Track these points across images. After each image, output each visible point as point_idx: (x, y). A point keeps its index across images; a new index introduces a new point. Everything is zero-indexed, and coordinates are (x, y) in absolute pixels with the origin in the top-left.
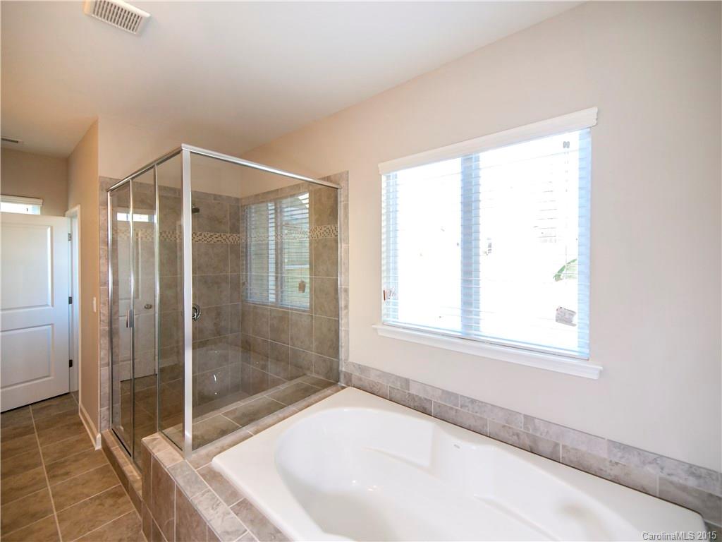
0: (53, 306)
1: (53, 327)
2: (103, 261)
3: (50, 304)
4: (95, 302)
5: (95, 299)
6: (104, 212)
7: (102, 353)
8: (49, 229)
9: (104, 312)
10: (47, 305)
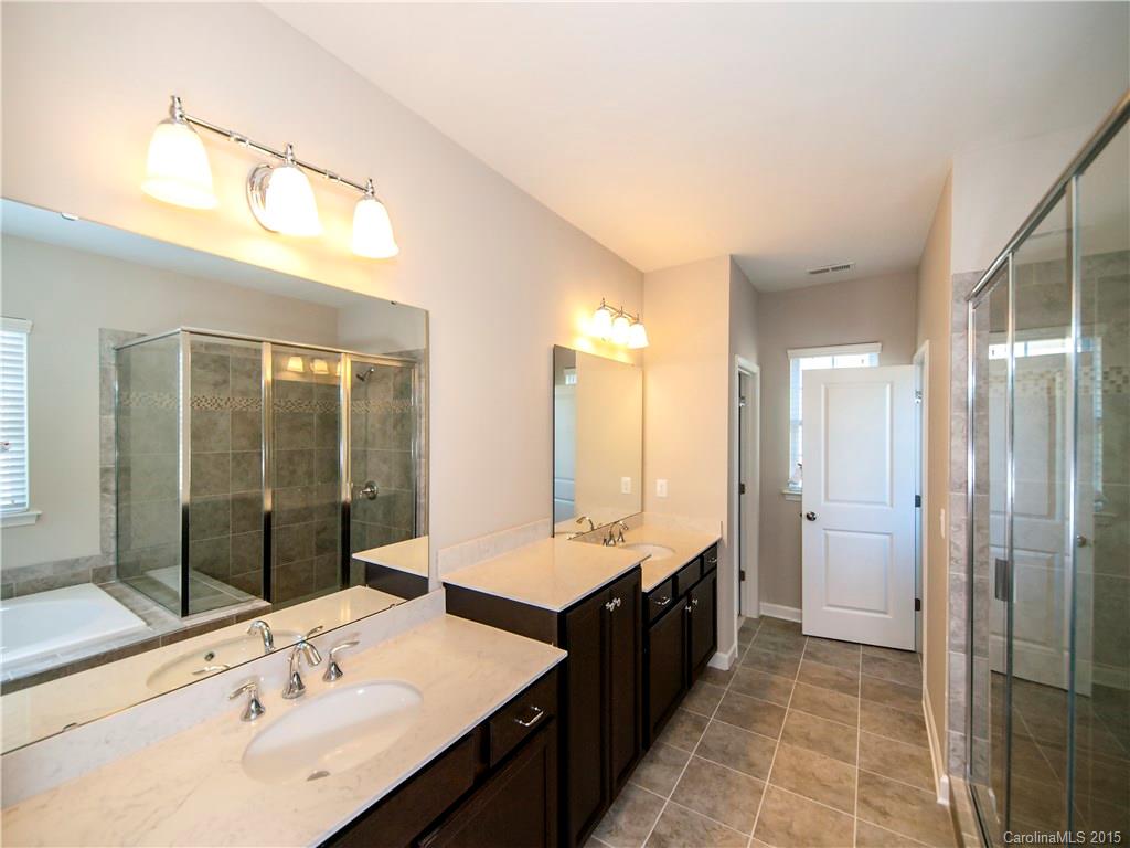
0: (892, 505)
1: (892, 538)
2: (957, 441)
3: (888, 501)
4: (942, 518)
5: (943, 511)
6: (963, 342)
7: (953, 623)
8: (888, 387)
9: (958, 543)
10: (884, 504)
